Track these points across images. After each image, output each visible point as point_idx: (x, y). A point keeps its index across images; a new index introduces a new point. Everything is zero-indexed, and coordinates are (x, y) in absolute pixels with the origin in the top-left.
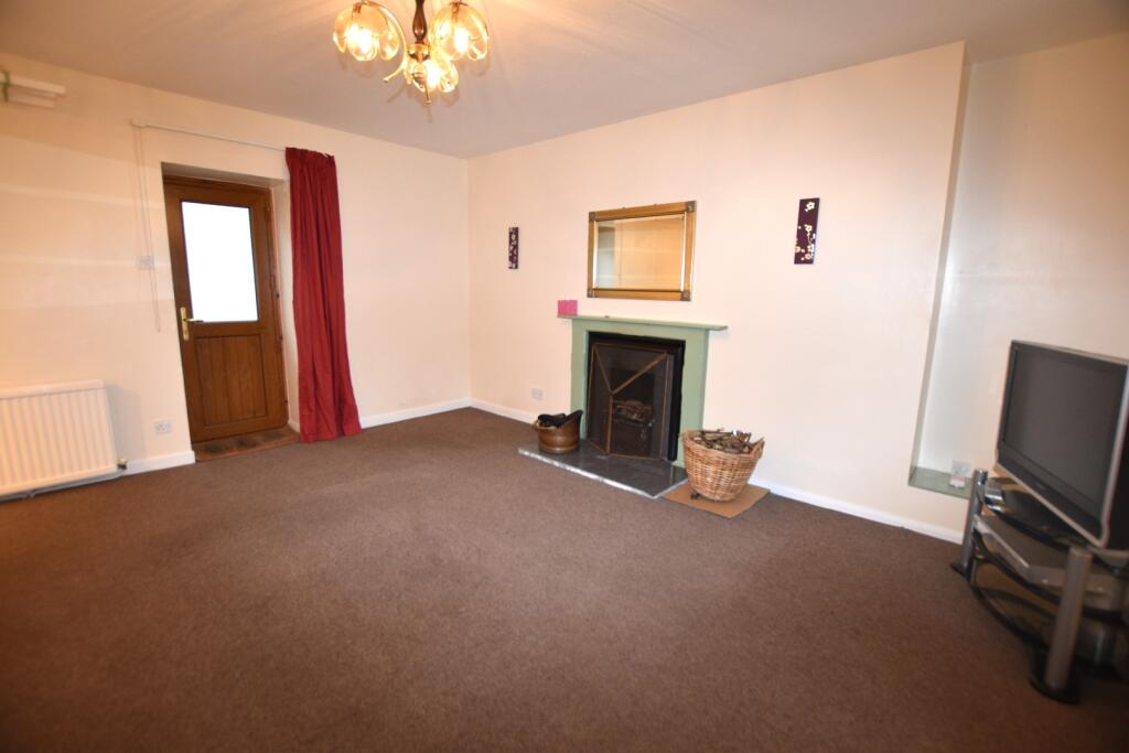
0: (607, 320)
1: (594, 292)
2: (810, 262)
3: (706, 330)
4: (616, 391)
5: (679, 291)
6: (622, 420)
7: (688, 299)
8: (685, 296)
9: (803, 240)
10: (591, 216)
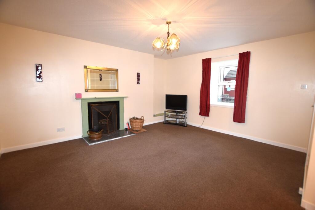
0: (96, 98)
1: (86, 91)
2: (139, 84)
3: (123, 98)
4: (108, 117)
5: (116, 89)
6: (104, 125)
7: (118, 91)
8: (117, 90)
9: (138, 80)
10: (85, 67)
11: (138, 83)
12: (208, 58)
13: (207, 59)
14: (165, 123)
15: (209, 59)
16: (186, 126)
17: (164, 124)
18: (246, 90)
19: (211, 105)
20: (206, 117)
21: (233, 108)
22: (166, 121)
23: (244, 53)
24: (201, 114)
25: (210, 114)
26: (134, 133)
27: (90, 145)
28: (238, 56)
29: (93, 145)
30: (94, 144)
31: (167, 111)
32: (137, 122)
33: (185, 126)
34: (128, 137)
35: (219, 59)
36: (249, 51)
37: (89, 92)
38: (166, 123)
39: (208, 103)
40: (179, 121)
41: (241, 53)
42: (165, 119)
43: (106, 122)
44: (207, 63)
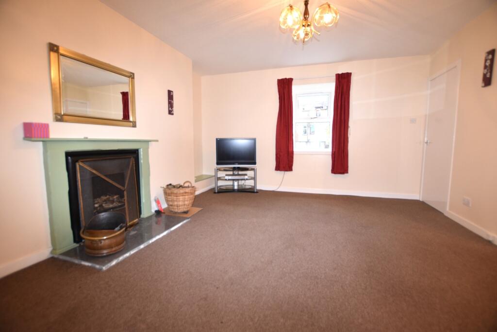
0: (86, 140)
1: (59, 118)
2: (173, 114)
3: (147, 142)
5: (131, 122)
8: (134, 125)
9: (171, 105)
10: (53, 48)
11: (170, 113)
12: (288, 77)
13: (286, 79)
14: (216, 191)
15: (289, 79)
16: (257, 192)
17: (215, 193)
18: (348, 127)
19: (294, 153)
20: (286, 172)
21: (331, 154)
22: (218, 187)
23: (343, 74)
24: (278, 168)
25: (294, 167)
26: (184, 219)
27: (104, 268)
28: (334, 78)
29: (114, 266)
30: (114, 263)
31: (219, 170)
32: (186, 193)
33: (255, 191)
34: (179, 228)
35: (305, 81)
36: (349, 72)
37: (66, 121)
38: (219, 192)
39: (290, 150)
40: (238, 185)
41: (340, 73)
42: (216, 183)
43: (113, 202)
44: (285, 87)
